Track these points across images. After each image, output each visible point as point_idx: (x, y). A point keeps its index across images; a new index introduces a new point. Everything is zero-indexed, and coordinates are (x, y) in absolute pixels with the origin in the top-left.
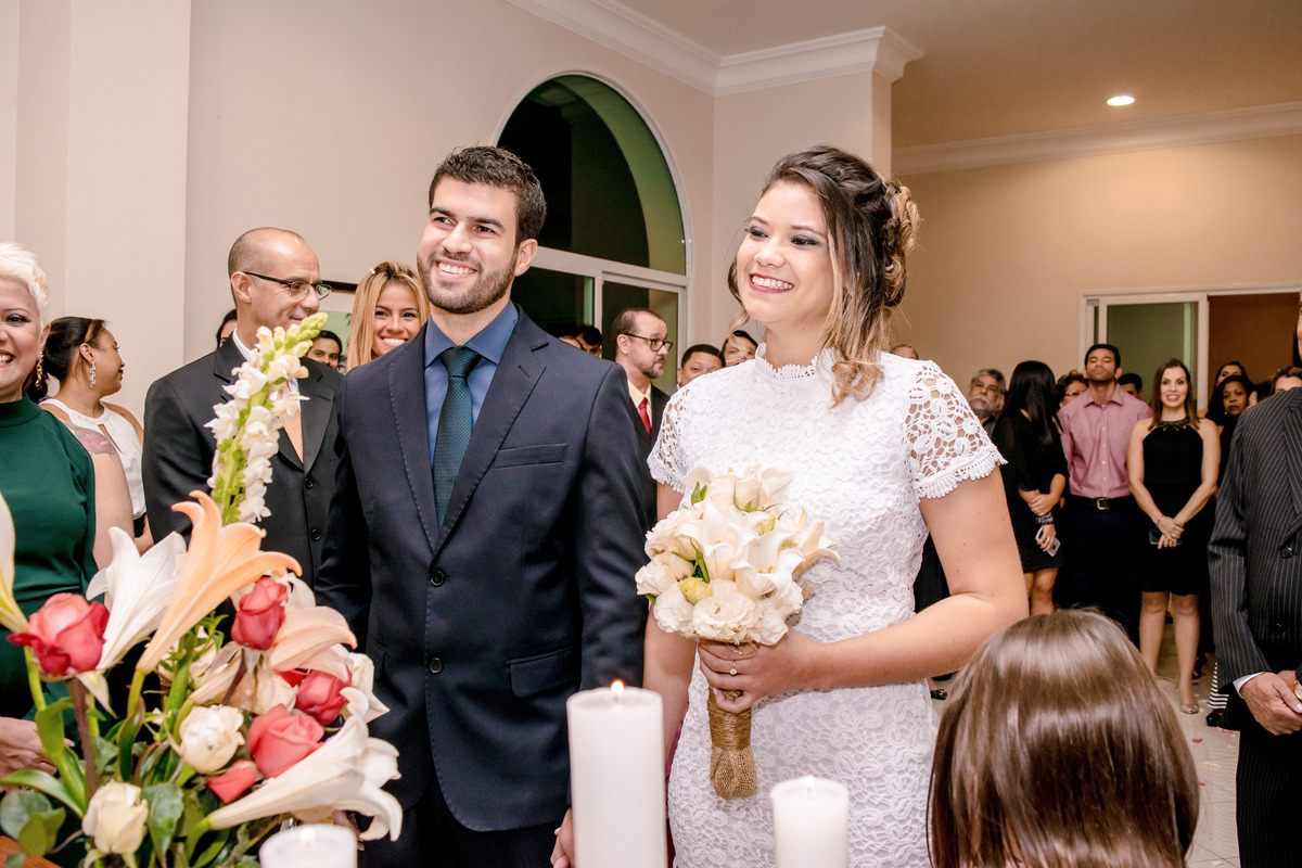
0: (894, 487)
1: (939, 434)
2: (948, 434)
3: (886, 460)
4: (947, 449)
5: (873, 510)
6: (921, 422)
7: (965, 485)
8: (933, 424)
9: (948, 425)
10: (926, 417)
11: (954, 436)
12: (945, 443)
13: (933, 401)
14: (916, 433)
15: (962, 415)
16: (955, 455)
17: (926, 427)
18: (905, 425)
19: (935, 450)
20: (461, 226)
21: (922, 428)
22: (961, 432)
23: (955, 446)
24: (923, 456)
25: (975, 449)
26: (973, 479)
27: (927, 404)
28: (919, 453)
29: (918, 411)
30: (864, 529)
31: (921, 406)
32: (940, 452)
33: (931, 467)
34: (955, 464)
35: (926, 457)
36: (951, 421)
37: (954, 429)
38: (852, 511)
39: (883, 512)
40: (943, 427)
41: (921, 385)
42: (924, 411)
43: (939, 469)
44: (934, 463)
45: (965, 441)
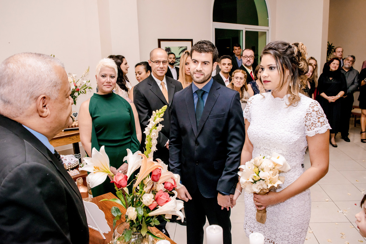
0: (300, 133)
1: (313, 121)
2: (315, 122)
3: (299, 127)
4: (314, 125)
5: (294, 139)
6: (309, 118)
7: (317, 135)
8: (312, 118)
9: (316, 119)
10: (310, 116)
11: (317, 122)
12: (314, 124)
13: (313, 113)
14: (307, 120)
15: (320, 117)
16: (316, 127)
17: (310, 119)
18: (305, 118)
19: (311, 125)
20: (200, 64)
21: (308, 119)
22: (319, 121)
23: (316, 125)
24: (308, 126)
25: (322, 126)
26: (320, 134)
27: (311, 113)
28: (307, 125)
29: (308, 115)
30: (291, 144)
31: (309, 114)
32: (312, 126)
33: (309, 129)
34: (316, 129)
35: (309, 126)
36: (317, 118)
37: (317, 120)
38: (288, 139)
39: (296, 140)
40: (314, 119)
41: (310, 108)
42: (310, 115)
43: (311, 130)
44: (310, 128)
45: (319, 124)
